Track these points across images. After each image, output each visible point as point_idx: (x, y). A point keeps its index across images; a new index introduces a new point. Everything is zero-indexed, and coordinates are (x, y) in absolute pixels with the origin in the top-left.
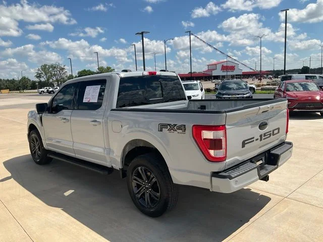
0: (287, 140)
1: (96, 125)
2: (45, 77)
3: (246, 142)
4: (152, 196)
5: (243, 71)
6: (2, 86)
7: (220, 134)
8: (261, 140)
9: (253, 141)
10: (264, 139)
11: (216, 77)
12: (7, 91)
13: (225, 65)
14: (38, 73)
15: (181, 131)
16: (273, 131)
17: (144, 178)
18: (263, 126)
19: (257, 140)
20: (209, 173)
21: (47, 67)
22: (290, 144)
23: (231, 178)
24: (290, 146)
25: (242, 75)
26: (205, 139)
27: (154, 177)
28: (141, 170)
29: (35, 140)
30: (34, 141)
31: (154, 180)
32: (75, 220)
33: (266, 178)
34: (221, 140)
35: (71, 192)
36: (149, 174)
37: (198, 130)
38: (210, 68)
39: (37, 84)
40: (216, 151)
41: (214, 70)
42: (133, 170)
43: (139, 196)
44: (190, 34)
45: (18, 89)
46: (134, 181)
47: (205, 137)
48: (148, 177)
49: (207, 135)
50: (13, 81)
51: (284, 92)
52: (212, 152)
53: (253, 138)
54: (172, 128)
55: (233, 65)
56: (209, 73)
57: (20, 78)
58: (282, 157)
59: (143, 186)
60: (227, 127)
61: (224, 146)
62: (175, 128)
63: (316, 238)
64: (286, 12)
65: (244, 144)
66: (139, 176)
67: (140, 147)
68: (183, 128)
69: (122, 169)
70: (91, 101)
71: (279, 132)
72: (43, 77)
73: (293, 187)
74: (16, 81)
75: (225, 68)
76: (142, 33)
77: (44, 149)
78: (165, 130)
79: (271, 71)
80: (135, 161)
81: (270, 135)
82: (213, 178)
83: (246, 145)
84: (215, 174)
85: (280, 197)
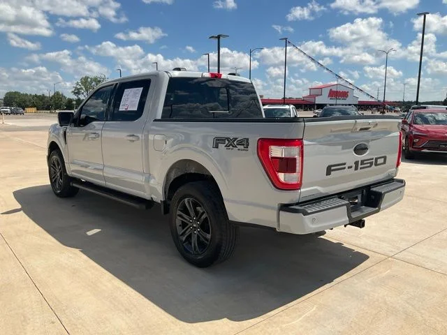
0: (398, 177)
1: (133, 141)
2: (85, 94)
3: (333, 168)
4: (202, 239)
5: (359, 100)
6: (28, 103)
7: (294, 152)
8: (356, 169)
9: (344, 168)
10: (361, 168)
11: (320, 106)
12: (34, 109)
13: (334, 89)
14: (76, 88)
15: (242, 147)
16: (376, 159)
17: (192, 214)
18: (360, 149)
19: (350, 167)
20: (277, 206)
21: (89, 80)
22: (401, 181)
23: (305, 213)
24: (400, 184)
25: (359, 105)
26: (273, 158)
27: (203, 213)
28: (189, 202)
29: (56, 164)
30: (54, 165)
31: (204, 216)
32: (95, 264)
33: (360, 224)
34: (294, 160)
35: (96, 231)
36: (198, 208)
37: (264, 145)
38: (313, 92)
39: (74, 103)
40: (287, 175)
41: (317, 95)
42: (179, 202)
43: (184, 239)
44: (286, 42)
45: (48, 108)
46: (179, 218)
47: (273, 156)
48: (197, 213)
49: (276, 152)
50: (42, 98)
51: (410, 125)
52: (281, 176)
53: (345, 164)
54: (231, 143)
55: (346, 90)
56: (311, 100)
57: (52, 94)
58: (386, 197)
59: (190, 224)
60: (305, 142)
61: (298, 168)
62: (235, 143)
63: (423, 309)
64: (425, 17)
65: (329, 170)
66: (185, 210)
67: (191, 173)
68: (245, 143)
69: (164, 202)
70: (129, 109)
71: (385, 162)
72: (83, 94)
73: (403, 245)
74: (46, 97)
75: (334, 94)
76: (218, 37)
77: (67, 175)
78: (222, 146)
79: (399, 102)
80: (181, 190)
81: (371, 164)
82: (281, 212)
83: (332, 173)
84: (285, 207)
85: (383, 256)
